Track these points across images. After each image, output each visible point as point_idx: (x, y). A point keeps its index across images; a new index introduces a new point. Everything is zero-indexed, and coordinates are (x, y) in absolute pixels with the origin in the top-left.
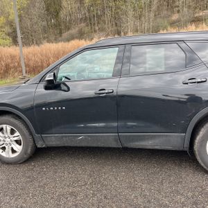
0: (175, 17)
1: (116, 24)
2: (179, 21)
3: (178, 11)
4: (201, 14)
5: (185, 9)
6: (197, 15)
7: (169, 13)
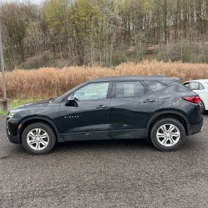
0: (131, 49)
1: (79, 52)
2: (135, 53)
3: (134, 45)
4: (153, 48)
5: (140, 43)
6: (149, 48)
7: (126, 46)
